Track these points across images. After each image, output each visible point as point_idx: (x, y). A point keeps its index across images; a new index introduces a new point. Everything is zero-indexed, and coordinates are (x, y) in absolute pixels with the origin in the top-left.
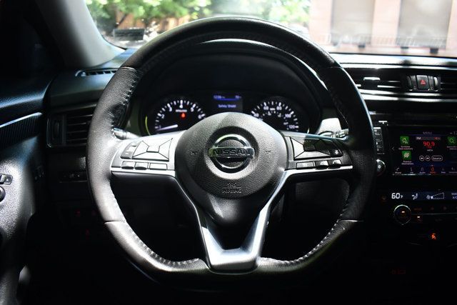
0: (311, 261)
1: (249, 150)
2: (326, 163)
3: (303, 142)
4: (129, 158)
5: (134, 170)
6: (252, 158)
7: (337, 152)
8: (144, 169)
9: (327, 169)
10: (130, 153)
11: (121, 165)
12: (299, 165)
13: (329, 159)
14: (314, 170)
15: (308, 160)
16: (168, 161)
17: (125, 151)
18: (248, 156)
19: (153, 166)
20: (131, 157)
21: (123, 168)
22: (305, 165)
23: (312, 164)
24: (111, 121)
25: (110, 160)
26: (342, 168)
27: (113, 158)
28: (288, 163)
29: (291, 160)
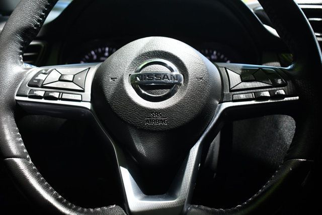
0: (252, 208)
1: (177, 76)
2: (267, 94)
3: (240, 71)
4: (38, 87)
5: (43, 101)
6: (180, 85)
7: (279, 81)
8: (55, 99)
9: (269, 101)
10: (39, 80)
11: (27, 94)
12: (235, 97)
13: (270, 89)
14: (253, 102)
15: (246, 92)
16: (83, 91)
17: (33, 78)
18: (176, 83)
19: (65, 96)
20: (40, 86)
21: (30, 97)
22: (242, 96)
23: (251, 96)
24: (19, 45)
25: (15, 87)
26: (286, 99)
27: (19, 86)
28: (223, 95)
29: (227, 92)
